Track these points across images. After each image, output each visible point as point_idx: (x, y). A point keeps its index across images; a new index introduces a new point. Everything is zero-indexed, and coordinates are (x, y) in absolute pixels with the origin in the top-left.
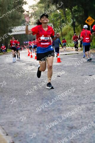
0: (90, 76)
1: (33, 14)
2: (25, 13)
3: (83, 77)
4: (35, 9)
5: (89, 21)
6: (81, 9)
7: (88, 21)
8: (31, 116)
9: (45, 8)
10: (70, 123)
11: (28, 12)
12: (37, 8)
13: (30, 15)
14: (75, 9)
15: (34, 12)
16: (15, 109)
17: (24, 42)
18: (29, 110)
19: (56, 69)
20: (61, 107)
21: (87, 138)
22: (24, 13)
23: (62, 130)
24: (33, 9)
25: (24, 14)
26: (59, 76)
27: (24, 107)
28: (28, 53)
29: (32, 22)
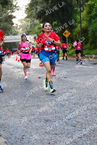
0: (65, 78)
1: (21, 27)
2: (14, 25)
6: (60, 24)
7: (65, 34)
8: (14, 111)
9: (31, 22)
10: (47, 117)
11: (17, 24)
12: (24, 22)
13: (18, 27)
14: (55, 24)
15: (22, 25)
16: (2, 104)
17: (13, 49)
19: (38, 71)
20: (40, 103)
23: (39, 123)
24: (21, 22)
26: (40, 78)
27: (9, 103)
28: (16, 58)
29: (20, 33)
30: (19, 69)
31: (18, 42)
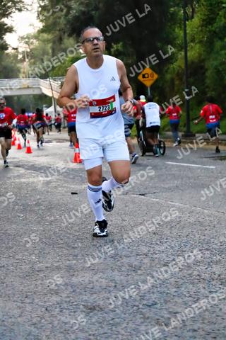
0: (143, 195)
1: (28, 56)
2: (10, 51)
3: (127, 197)
4: (32, 43)
5: (146, 76)
6: (131, 50)
7: (144, 76)
8: (5, 280)
9: (54, 42)
10: (91, 299)
11: (16, 49)
12: (36, 42)
13: (20, 56)
14: (117, 50)
15: (29, 50)
18: (4, 266)
19: (71, 177)
20: (75, 262)
21: (123, 332)
22: (6, 52)
23: (72, 314)
24: (27, 43)
25: (7, 54)
26: (76, 194)
29: (24, 73)
30: (20, 169)
31: (17, 96)
